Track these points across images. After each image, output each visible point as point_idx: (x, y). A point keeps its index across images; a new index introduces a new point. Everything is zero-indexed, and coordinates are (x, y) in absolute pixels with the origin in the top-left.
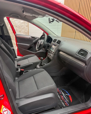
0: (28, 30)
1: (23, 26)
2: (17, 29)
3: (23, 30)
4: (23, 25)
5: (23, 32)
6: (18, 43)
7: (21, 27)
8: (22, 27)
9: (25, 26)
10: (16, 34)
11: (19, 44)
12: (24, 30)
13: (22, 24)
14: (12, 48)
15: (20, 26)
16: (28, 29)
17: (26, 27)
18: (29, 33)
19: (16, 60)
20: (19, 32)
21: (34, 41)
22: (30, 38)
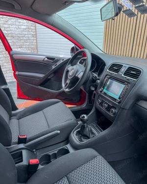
0: (37, 42)
1: (27, 36)
2: (15, 41)
3: (26, 44)
4: (26, 33)
5: (27, 46)
6: (17, 73)
7: (21, 38)
8: (25, 38)
9: (29, 36)
10: (11, 52)
11: (19, 75)
12: (28, 44)
13: (24, 33)
14: (3, 87)
15: (20, 36)
16: (35, 41)
17: (32, 38)
18: (37, 50)
19: (15, 115)
20: (20, 48)
21: (53, 67)
22: (43, 61)
